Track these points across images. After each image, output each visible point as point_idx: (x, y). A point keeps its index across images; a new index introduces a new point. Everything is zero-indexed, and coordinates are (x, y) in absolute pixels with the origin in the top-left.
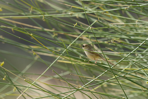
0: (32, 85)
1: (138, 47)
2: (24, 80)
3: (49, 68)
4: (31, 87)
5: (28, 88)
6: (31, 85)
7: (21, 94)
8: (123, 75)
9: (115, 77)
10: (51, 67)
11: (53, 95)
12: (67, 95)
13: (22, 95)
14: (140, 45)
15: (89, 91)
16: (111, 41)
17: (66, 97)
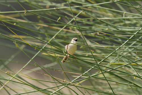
0: (14, 77)
1: (128, 40)
2: (6, 73)
3: (31, 60)
4: (12, 80)
5: (9, 81)
6: (12, 78)
7: (2, 86)
8: (109, 71)
9: (102, 72)
10: (33, 59)
11: (39, 91)
12: (56, 90)
13: (4, 87)
14: (130, 38)
15: (74, 85)
16: (97, 33)
17: (55, 93)
